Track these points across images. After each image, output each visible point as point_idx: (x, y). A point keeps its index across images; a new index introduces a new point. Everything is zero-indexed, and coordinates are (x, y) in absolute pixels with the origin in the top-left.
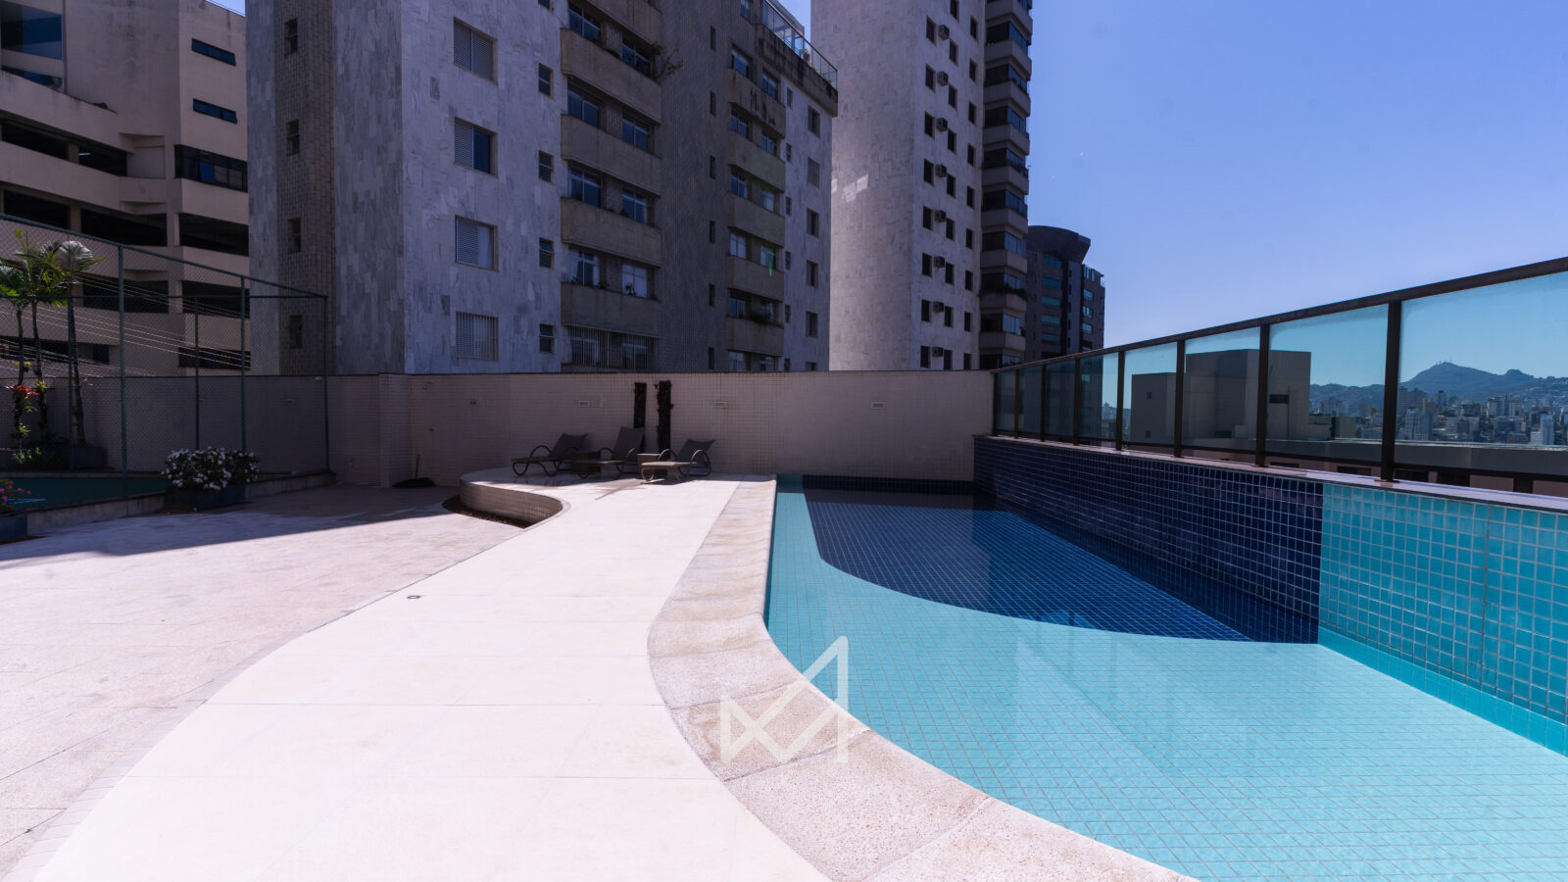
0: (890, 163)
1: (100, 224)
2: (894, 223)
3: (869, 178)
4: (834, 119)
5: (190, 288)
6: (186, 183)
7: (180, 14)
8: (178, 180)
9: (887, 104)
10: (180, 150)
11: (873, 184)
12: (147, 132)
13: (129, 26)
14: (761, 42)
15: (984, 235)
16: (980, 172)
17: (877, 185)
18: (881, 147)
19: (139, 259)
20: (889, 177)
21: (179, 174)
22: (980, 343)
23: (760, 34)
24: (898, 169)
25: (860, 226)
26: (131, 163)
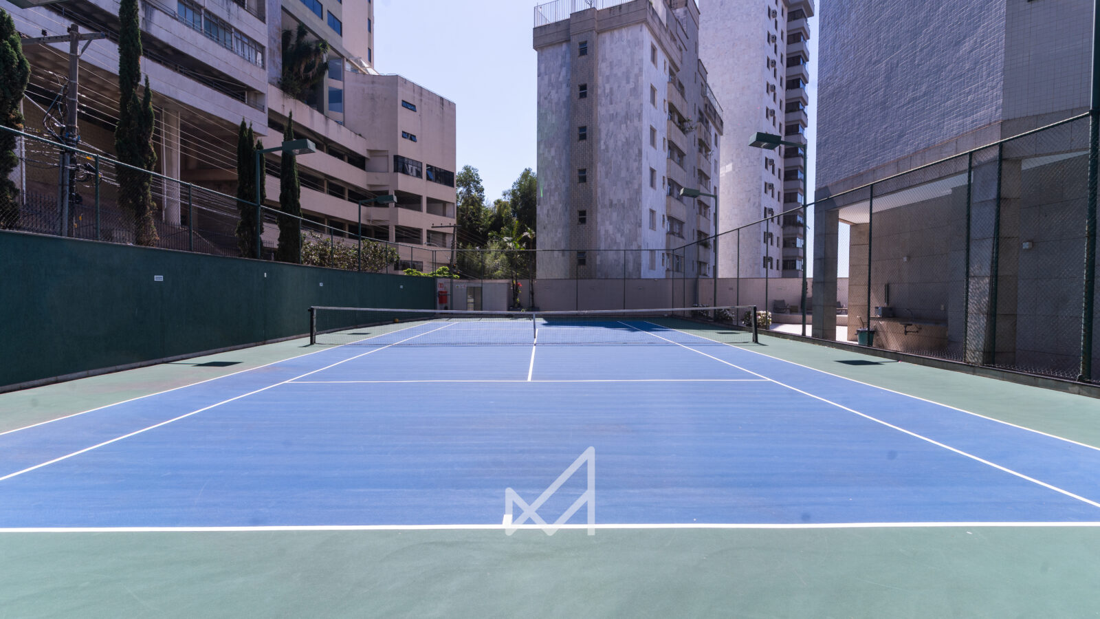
0: (747, 159)
1: (356, 195)
2: (750, 191)
3: (733, 166)
4: (721, 137)
5: (399, 229)
6: (400, 175)
7: (399, 88)
8: (395, 173)
9: (745, 127)
10: (397, 158)
11: (737, 170)
12: (379, 149)
13: (372, 94)
14: (706, 105)
15: (785, 194)
16: (783, 160)
17: (739, 171)
18: (742, 150)
19: (377, 215)
20: (748, 166)
21: (396, 170)
22: (783, 253)
23: (706, 102)
24: (753, 162)
25: (729, 192)
26: (367, 164)
